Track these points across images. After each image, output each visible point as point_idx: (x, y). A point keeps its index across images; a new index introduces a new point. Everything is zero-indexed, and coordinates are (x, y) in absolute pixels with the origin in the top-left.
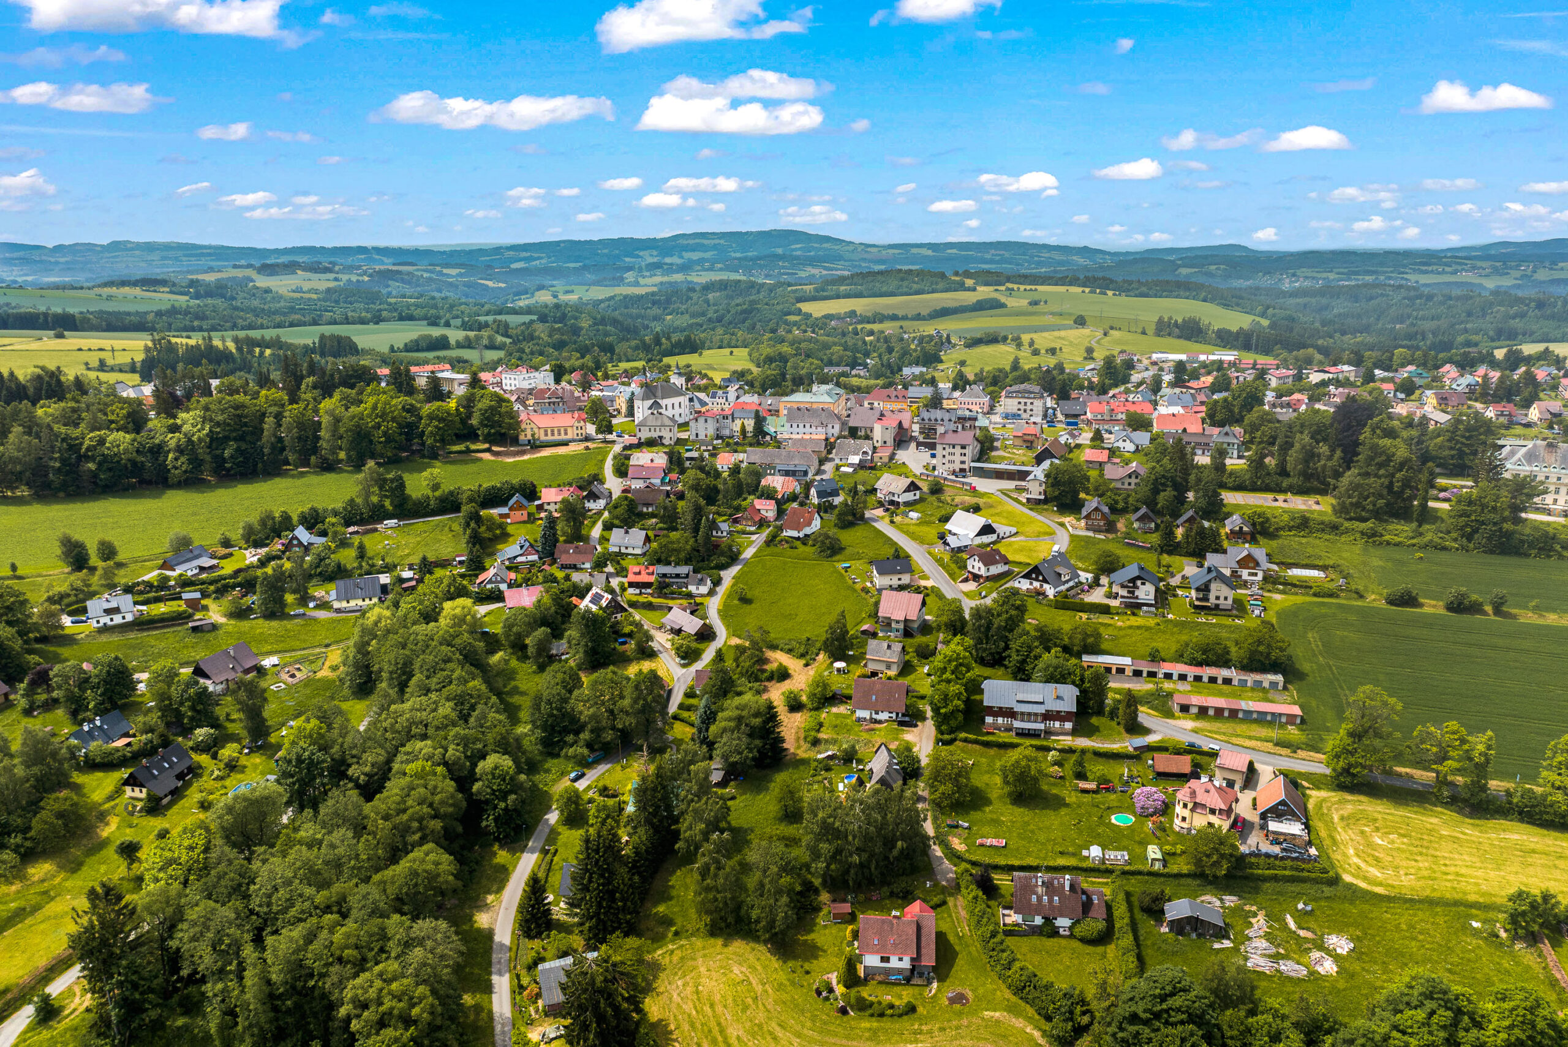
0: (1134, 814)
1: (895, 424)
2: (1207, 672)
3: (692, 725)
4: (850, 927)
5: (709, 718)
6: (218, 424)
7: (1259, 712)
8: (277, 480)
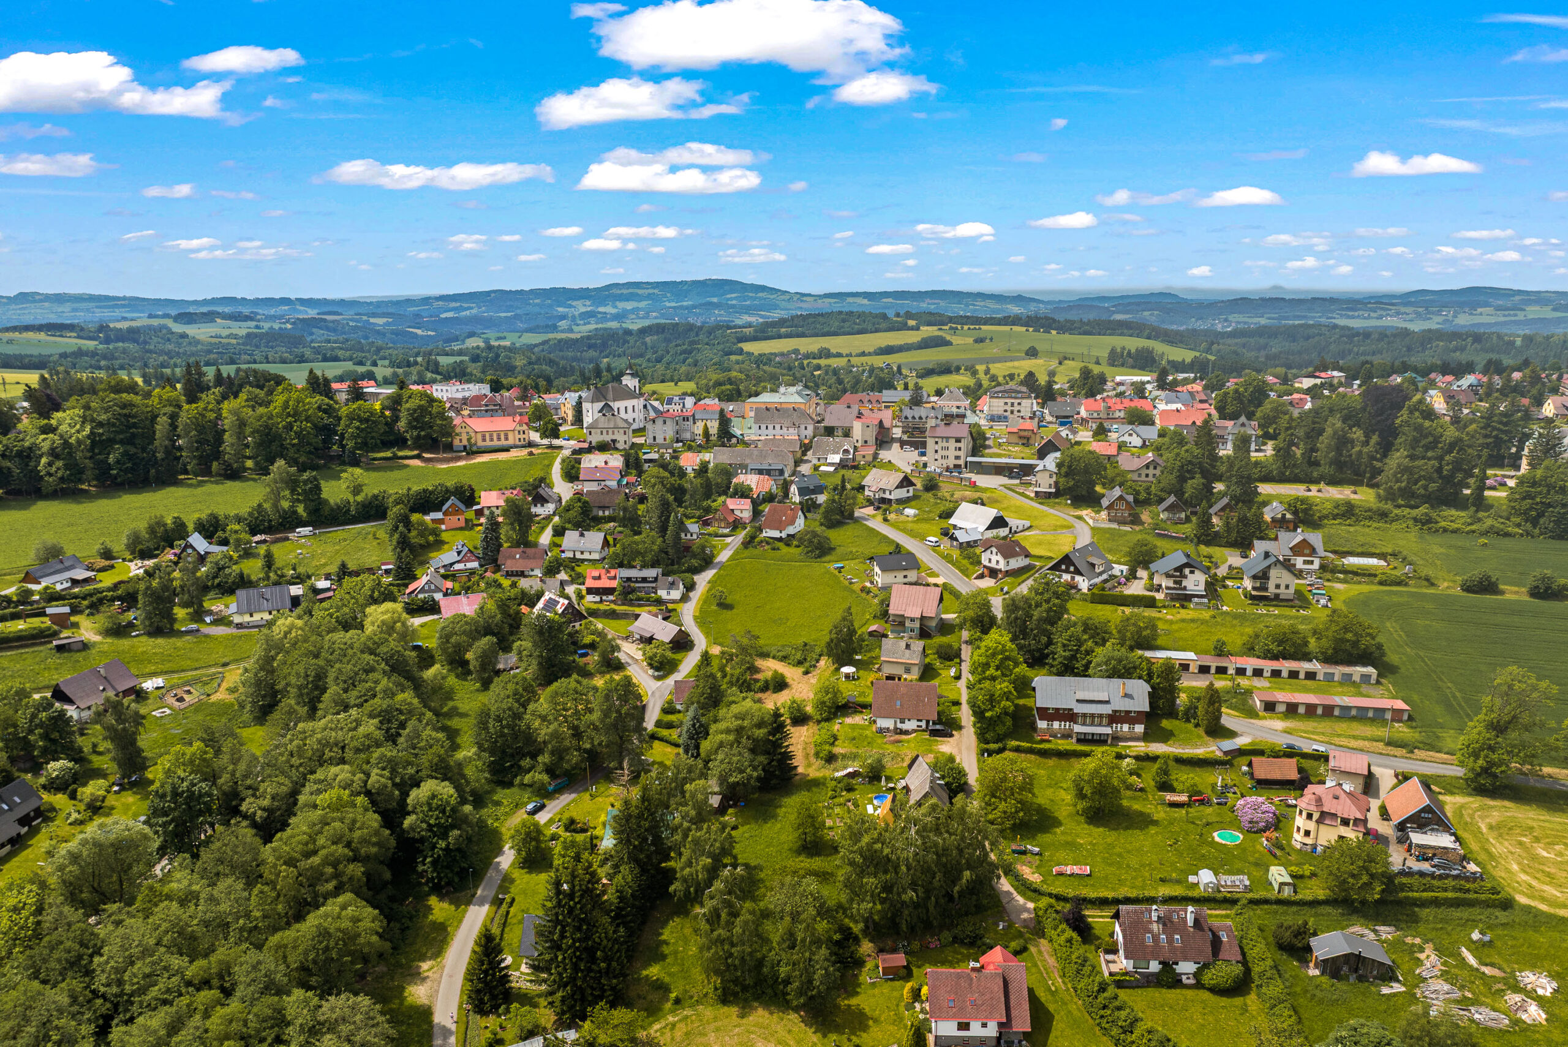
0: (1240, 829)
1: (877, 422)
2: (1286, 666)
3: (677, 745)
4: (909, 985)
5: (699, 732)
6: (101, 424)
7: (1359, 708)
8: (172, 489)
